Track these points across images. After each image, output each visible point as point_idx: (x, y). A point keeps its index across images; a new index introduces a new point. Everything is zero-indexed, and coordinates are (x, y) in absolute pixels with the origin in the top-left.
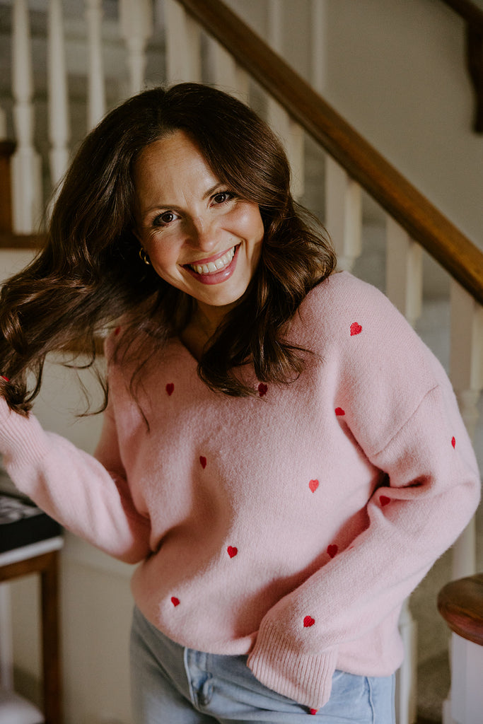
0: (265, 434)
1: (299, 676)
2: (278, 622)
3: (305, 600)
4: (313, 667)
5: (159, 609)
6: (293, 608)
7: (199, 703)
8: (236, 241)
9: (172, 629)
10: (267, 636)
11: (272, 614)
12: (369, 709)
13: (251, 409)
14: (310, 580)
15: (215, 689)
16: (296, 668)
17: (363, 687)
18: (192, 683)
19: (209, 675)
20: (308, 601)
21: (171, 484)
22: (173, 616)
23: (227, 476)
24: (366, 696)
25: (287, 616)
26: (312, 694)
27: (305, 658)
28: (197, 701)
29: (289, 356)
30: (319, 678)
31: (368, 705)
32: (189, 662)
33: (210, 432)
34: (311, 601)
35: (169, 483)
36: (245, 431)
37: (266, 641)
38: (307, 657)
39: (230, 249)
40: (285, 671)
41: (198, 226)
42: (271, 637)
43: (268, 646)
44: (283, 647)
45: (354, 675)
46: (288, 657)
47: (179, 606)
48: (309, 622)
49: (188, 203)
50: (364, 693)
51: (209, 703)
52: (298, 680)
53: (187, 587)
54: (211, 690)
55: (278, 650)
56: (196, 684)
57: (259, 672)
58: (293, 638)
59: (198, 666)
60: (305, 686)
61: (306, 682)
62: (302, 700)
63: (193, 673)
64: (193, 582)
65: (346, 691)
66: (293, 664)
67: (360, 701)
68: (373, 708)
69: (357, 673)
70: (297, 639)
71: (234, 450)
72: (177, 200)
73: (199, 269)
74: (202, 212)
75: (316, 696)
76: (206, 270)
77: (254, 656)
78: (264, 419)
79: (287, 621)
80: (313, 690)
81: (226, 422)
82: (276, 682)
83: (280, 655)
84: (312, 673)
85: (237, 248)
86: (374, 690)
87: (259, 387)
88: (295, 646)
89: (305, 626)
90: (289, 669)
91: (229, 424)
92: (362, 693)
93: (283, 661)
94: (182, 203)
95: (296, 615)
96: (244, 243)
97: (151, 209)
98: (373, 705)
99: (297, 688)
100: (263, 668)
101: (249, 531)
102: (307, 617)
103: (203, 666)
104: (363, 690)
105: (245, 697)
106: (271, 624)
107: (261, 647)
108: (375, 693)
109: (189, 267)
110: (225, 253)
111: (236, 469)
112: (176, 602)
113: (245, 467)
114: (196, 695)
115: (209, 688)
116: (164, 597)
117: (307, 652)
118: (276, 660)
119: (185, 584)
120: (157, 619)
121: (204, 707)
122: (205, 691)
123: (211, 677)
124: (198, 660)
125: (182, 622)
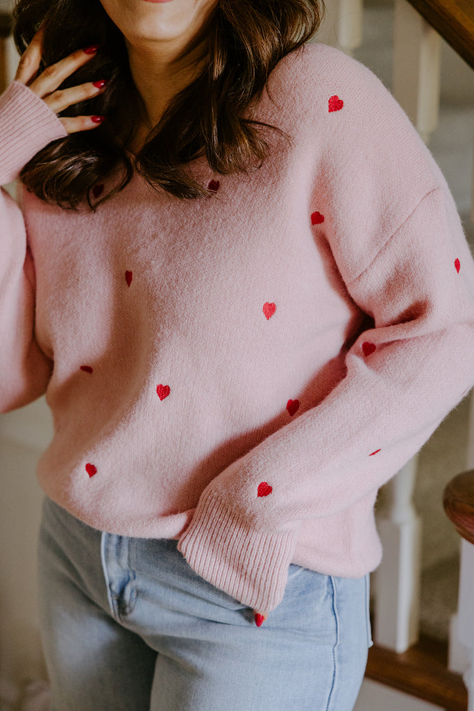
0: (210, 240)
1: (246, 563)
2: (224, 491)
3: (261, 463)
4: (266, 550)
5: (70, 481)
6: (246, 472)
7: (119, 613)
9: (85, 505)
10: (209, 510)
11: (217, 483)
12: (333, 618)
13: (196, 212)
14: (269, 439)
15: (139, 593)
16: (244, 550)
17: (325, 590)
18: (110, 585)
19: (131, 575)
20: (264, 464)
21: (87, 304)
22: (88, 489)
23: (158, 292)
24: (329, 601)
25: (238, 483)
26: (262, 589)
27: (256, 538)
28: (116, 610)
29: (250, 135)
30: (273, 564)
31: (331, 613)
32: (107, 557)
33: (142, 240)
34: (269, 464)
35: (84, 302)
36: (186, 238)
37: (207, 517)
38: (259, 536)
40: (228, 555)
42: (215, 510)
43: (210, 522)
44: (229, 524)
45: (314, 572)
46: (235, 536)
47: (95, 476)
48: (265, 490)
50: (327, 597)
51: (131, 611)
52: (245, 567)
53: (107, 447)
54: (134, 595)
55: (223, 527)
56: (115, 587)
57: (193, 557)
58: (242, 511)
59: (119, 564)
60: (253, 577)
61: (255, 570)
62: (248, 599)
63: (113, 572)
64: (114, 439)
65: (304, 593)
66: (240, 546)
67: (321, 606)
68: (338, 618)
69: (318, 569)
70: (248, 511)
71: (170, 261)
75: (267, 590)
77: (189, 536)
78: (211, 223)
79: (236, 491)
80: (263, 582)
81: (164, 229)
82: (216, 571)
83: (224, 535)
84: (264, 556)
86: (339, 594)
87: (210, 184)
88: (244, 520)
89: (259, 495)
90: (234, 553)
91: (168, 230)
92: (322, 598)
93: (227, 543)
95: (248, 482)
98: (337, 614)
99: (243, 579)
100: (200, 552)
101: (184, 364)
102: (262, 483)
103: (124, 560)
104: (325, 593)
105: (177, 600)
106: (216, 494)
107: (200, 523)
108: (341, 598)
111: (169, 283)
112: (91, 470)
113: (181, 280)
114: (115, 602)
115: (132, 592)
116: (77, 465)
117: (260, 529)
118: (218, 540)
119: (103, 443)
120: (67, 496)
121: (125, 617)
122: (127, 597)
123: (135, 577)
124: (118, 554)
125: (99, 496)
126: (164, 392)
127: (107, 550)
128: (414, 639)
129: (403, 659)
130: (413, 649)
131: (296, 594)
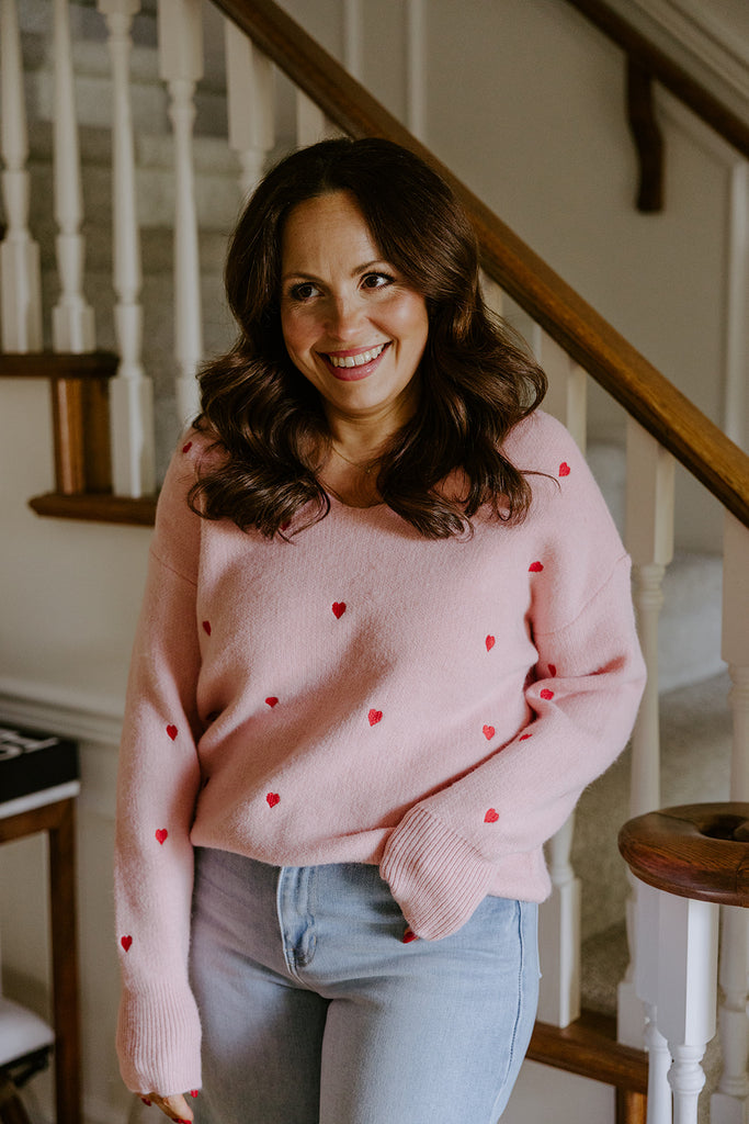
5: (248, 813)
7: (296, 965)
8: (387, 340)
17: (513, 911)
18: (286, 936)
19: (309, 922)
22: (270, 820)
24: (517, 922)
28: (292, 962)
32: (283, 905)
39: (377, 346)
41: (339, 308)
47: (277, 806)
49: (333, 278)
51: (310, 961)
54: (313, 943)
56: (292, 938)
59: (297, 910)
63: (289, 921)
65: (496, 911)
72: (320, 272)
73: (335, 360)
74: (349, 292)
76: (342, 362)
85: (386, 346)
92: (512, 918)
94: (326, 276)
96: (395, 343)
97: (290, 276)
103: (303, 906)
109: (325, 357)
110: (369, 349)
114: (291, 954)
115: (311, 939)
120: (244, 830)
121: (303, 968)
122: (305, 946)
123: (313, 923)
124: (297, 899)
125: (284, 826)
126: (376, 717)
127: (283, 897)
128: (577, 1014)
129: (565, 1034)
130: (574, 1023)
131: (489, 911)
